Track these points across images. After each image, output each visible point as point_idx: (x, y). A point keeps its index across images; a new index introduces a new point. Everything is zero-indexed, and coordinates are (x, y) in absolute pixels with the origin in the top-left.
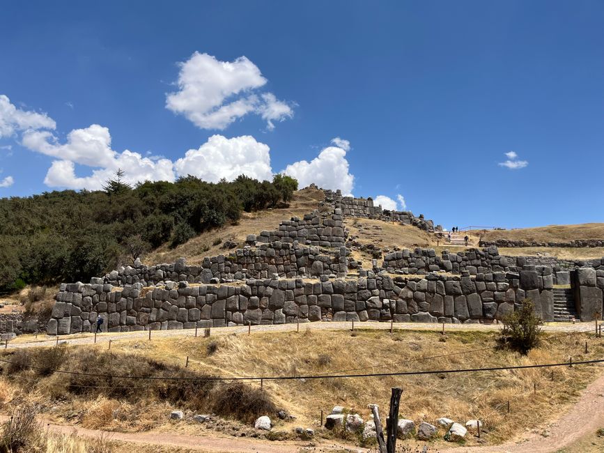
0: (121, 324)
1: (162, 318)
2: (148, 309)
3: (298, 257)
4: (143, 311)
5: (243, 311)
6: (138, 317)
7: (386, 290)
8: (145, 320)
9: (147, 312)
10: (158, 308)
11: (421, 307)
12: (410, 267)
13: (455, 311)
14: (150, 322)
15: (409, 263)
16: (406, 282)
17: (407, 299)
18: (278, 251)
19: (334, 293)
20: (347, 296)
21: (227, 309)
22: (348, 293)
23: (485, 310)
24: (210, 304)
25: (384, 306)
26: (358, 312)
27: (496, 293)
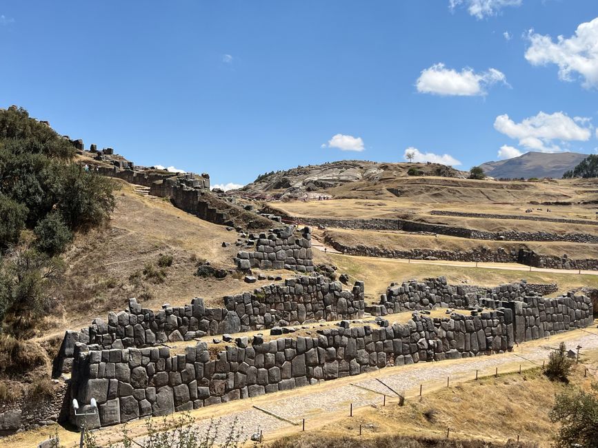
0: (193, 398)
1: (242, 383)
2: (224, 375)
3: (324, 294)
4: (218, 378)
5: (321, 365)
6: (211, 386)
7: (430, 332)
8: (222, 389)
9: (222, 378)
10: (235, 372)
11: (452, 345)
12: (411, 301)
13: (471, 346)
14: (227, 391)
15: (409, 297)
16: (440, 323)
17: (443, 339)
18: (306, 288)
19: (395, 338)
20: (404, 340)
21: (308, 364)
22: (404, 337)
23: (488, 343)
24: (290, 361)
25: (430, 347)
26: (412, 354)
27: (493, 328)
